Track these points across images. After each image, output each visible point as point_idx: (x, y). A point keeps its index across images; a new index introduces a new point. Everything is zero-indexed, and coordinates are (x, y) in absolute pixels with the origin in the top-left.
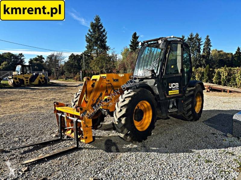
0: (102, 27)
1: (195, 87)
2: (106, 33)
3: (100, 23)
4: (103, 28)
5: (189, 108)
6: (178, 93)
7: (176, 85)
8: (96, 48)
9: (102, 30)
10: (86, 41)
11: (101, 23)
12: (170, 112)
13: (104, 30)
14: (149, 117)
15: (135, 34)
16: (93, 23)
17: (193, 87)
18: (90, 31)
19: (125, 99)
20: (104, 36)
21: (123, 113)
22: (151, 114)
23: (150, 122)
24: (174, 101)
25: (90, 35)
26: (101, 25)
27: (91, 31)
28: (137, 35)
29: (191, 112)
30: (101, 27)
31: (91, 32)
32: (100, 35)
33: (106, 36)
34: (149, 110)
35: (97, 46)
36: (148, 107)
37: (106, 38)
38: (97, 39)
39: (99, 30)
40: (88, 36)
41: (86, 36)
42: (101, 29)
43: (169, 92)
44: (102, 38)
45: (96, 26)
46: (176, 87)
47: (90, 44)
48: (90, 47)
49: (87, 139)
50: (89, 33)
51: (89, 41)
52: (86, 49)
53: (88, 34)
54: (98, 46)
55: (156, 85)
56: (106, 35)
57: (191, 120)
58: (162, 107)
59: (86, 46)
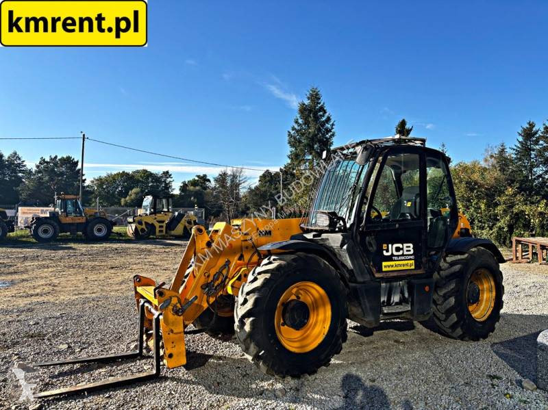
0: (325, 112)
1: (466, 255)
2: (333, 125)
3: (320, 103)
4: (326, 115)
5: (448, 307)
6: (413, 267)
7: (405, 249)
8: (310, 157)
9: (324, 119)
10: (289, 143)
11: (322, 104)
13: (328, 119)
14: (324, 321)
15: (403, 123)
16: (304, 104)
17: (462, 253)
18: (297, 122)
20: (328, 131)
21: (248, 309)
22: (329, 313)
23: (326, 334)
24: (403, 287)
25: (297, 131)
26: (322, 109)
27: (300, 121)
28: (408, 126)
29: (454, 318)
30: (321, 113)
31: (299, 125)
32: (319, 130)
33: (333, 131)
34: (324, 305)
35: (311, 154)
36: (321, 297)
37: (333, 135)
38: (313, 139)
39: (317, 118)
40: (292, 132)
41: (289, 132)
42: (321, 115)
43: (384, 264)
44: (324, 135)
45: (310, 111)
46: (405, 253)
47: (296, 149)
48: (296, 157)
49: (172, 359)
50: (296, 126)
51: (294, 142)
52: (289, 161)
53: (293, 129)
54: (313, 154)
55: (345, 247)
56: (332, 128)
57: (462, 338)
58: (361, 299)
59: (289, 153)
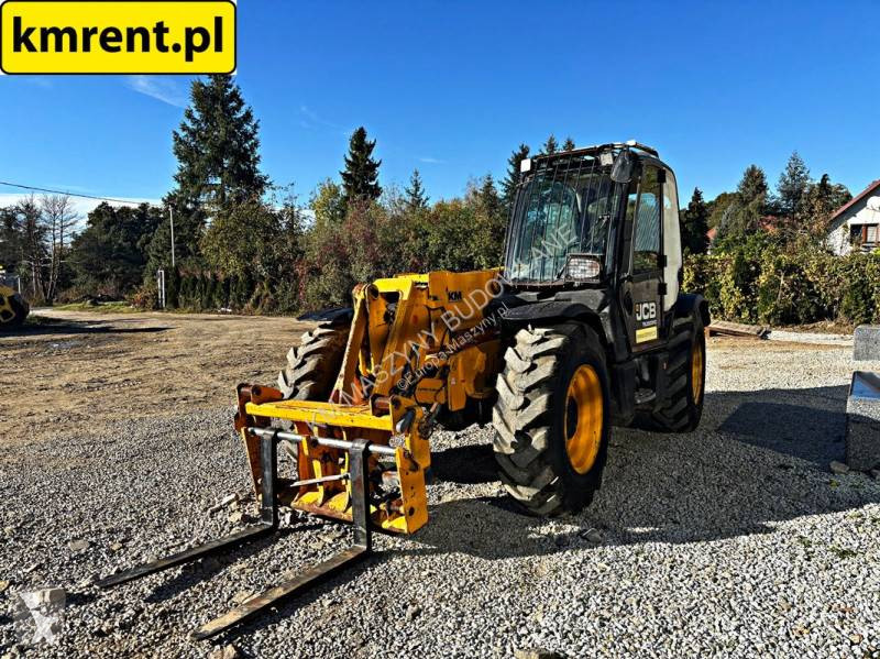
0: (241, 103)
1: (691, 317)
2: (256, 126)
3: (230, 87)
4: (244, 109)
6: (655, 337)
7: (651, 310)
8: (219, 181)
9: (239, 115)
10: (177, 153)
11: (234, 87)
12: (639, 401)
13: (248, 117)
14: (592, 422)
15: (361, 134)
16: (202, 85)
18: (190, 116)
19: (536, 362)
20: (248, 137)
21: (537, 414)
22: (599, 411)
23: (598, 440)
25: (193, 133)
26: (234, 96)
27: (197, 115)
28: (369, 139)
30: (234, 104)
31: (195, 121)
32: (234, 135)
33: (255, 136)
34: (592, 399)
35: (220, 175)
36: (590, 388)
37: (256, 145)
38: (222, 149)
39: (230, 112)
40: (182, 134)
41: (176, 133)
42: (233, 108)
43: (638, 332)
44: (240, 145)
45: (215, 98)
46: (651, 316)
47: (191, 165)
48: (190, 179)
49: (415, 514)
50: (189, 124)
51: (185, 153)
52: (178, 186)
53: (184, 128)
54: (226, 175)
55: (606, 310)
56: (255, 133)
59: (178, 172)
